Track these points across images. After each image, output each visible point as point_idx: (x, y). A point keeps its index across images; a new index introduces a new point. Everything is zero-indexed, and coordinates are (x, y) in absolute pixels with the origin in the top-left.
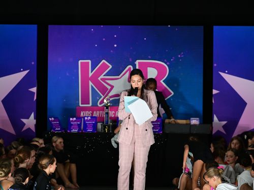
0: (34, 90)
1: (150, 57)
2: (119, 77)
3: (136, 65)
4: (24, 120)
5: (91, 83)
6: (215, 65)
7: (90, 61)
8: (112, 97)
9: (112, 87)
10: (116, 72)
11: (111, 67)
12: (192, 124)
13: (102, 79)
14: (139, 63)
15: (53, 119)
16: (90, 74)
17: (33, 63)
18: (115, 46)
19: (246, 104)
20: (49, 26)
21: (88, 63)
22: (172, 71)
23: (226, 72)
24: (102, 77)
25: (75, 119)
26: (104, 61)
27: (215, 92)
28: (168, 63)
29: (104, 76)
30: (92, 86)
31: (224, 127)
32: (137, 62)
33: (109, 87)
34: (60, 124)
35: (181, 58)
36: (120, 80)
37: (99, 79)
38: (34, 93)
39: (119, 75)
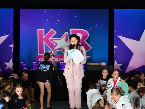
0: (12, 46)
1: (78, 27)
2: (61, 38)
3: (70, 31)
4: (6, 63)
5: (44, 42)
6: (115, 31)
7: (44, 29)
8: (56, 50)
9: (57, 44)
10: (59, 35)
11: (56, 32)
12: (102, 65)
13: (50, 40)
14: (72, 30)
15: (23, 62)
16: (44, 37)
17: (11, 31)
18: (58, 20)
19: (133, 54)
20: (21, 9)
21: (43, 30)
22: (91, 35)
23: (122, 35)
24: (51, 38)
25: (35, 62)
26: (52, 29)
27: (115, 47)
28: (88, 31)
29: (52, 38)
30: (45, 44)
31: (120, 67)
32: (71, 30)
33: (55, 44)
34: (27, 66)
35: (96, 27)
36: (61, 40)
37: (49, 39)
38: (12, 48)
39: (60, 38)
